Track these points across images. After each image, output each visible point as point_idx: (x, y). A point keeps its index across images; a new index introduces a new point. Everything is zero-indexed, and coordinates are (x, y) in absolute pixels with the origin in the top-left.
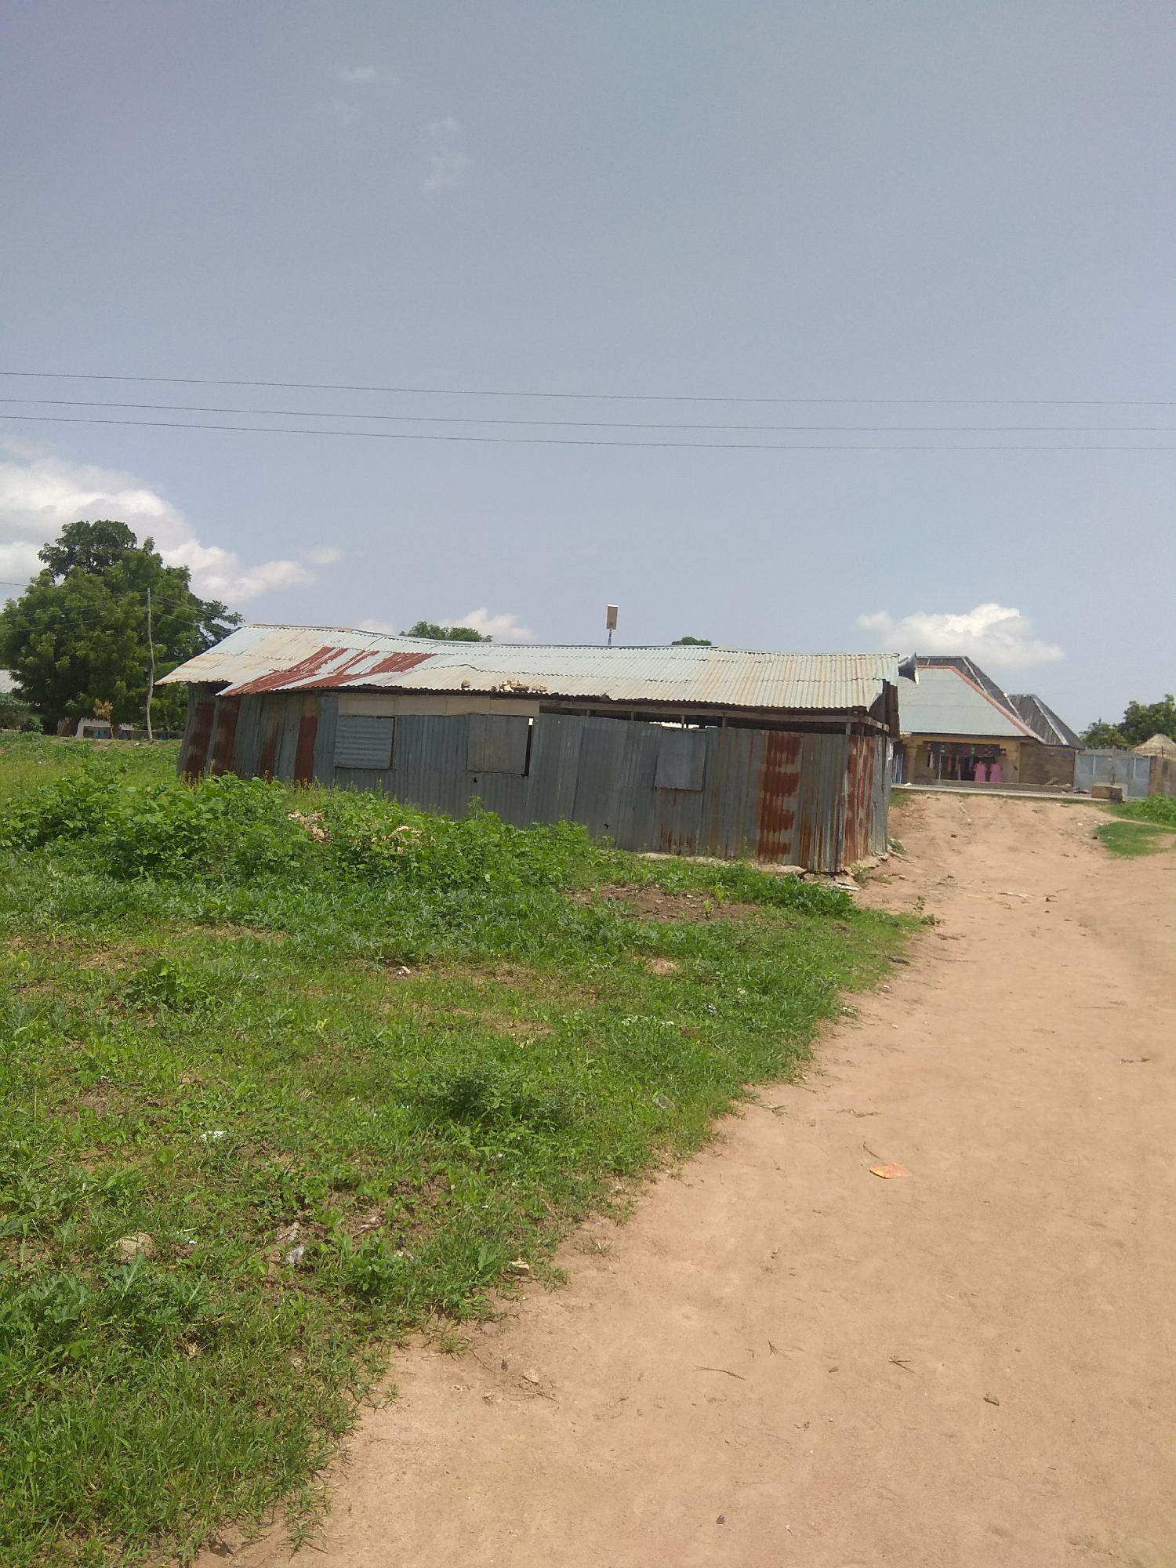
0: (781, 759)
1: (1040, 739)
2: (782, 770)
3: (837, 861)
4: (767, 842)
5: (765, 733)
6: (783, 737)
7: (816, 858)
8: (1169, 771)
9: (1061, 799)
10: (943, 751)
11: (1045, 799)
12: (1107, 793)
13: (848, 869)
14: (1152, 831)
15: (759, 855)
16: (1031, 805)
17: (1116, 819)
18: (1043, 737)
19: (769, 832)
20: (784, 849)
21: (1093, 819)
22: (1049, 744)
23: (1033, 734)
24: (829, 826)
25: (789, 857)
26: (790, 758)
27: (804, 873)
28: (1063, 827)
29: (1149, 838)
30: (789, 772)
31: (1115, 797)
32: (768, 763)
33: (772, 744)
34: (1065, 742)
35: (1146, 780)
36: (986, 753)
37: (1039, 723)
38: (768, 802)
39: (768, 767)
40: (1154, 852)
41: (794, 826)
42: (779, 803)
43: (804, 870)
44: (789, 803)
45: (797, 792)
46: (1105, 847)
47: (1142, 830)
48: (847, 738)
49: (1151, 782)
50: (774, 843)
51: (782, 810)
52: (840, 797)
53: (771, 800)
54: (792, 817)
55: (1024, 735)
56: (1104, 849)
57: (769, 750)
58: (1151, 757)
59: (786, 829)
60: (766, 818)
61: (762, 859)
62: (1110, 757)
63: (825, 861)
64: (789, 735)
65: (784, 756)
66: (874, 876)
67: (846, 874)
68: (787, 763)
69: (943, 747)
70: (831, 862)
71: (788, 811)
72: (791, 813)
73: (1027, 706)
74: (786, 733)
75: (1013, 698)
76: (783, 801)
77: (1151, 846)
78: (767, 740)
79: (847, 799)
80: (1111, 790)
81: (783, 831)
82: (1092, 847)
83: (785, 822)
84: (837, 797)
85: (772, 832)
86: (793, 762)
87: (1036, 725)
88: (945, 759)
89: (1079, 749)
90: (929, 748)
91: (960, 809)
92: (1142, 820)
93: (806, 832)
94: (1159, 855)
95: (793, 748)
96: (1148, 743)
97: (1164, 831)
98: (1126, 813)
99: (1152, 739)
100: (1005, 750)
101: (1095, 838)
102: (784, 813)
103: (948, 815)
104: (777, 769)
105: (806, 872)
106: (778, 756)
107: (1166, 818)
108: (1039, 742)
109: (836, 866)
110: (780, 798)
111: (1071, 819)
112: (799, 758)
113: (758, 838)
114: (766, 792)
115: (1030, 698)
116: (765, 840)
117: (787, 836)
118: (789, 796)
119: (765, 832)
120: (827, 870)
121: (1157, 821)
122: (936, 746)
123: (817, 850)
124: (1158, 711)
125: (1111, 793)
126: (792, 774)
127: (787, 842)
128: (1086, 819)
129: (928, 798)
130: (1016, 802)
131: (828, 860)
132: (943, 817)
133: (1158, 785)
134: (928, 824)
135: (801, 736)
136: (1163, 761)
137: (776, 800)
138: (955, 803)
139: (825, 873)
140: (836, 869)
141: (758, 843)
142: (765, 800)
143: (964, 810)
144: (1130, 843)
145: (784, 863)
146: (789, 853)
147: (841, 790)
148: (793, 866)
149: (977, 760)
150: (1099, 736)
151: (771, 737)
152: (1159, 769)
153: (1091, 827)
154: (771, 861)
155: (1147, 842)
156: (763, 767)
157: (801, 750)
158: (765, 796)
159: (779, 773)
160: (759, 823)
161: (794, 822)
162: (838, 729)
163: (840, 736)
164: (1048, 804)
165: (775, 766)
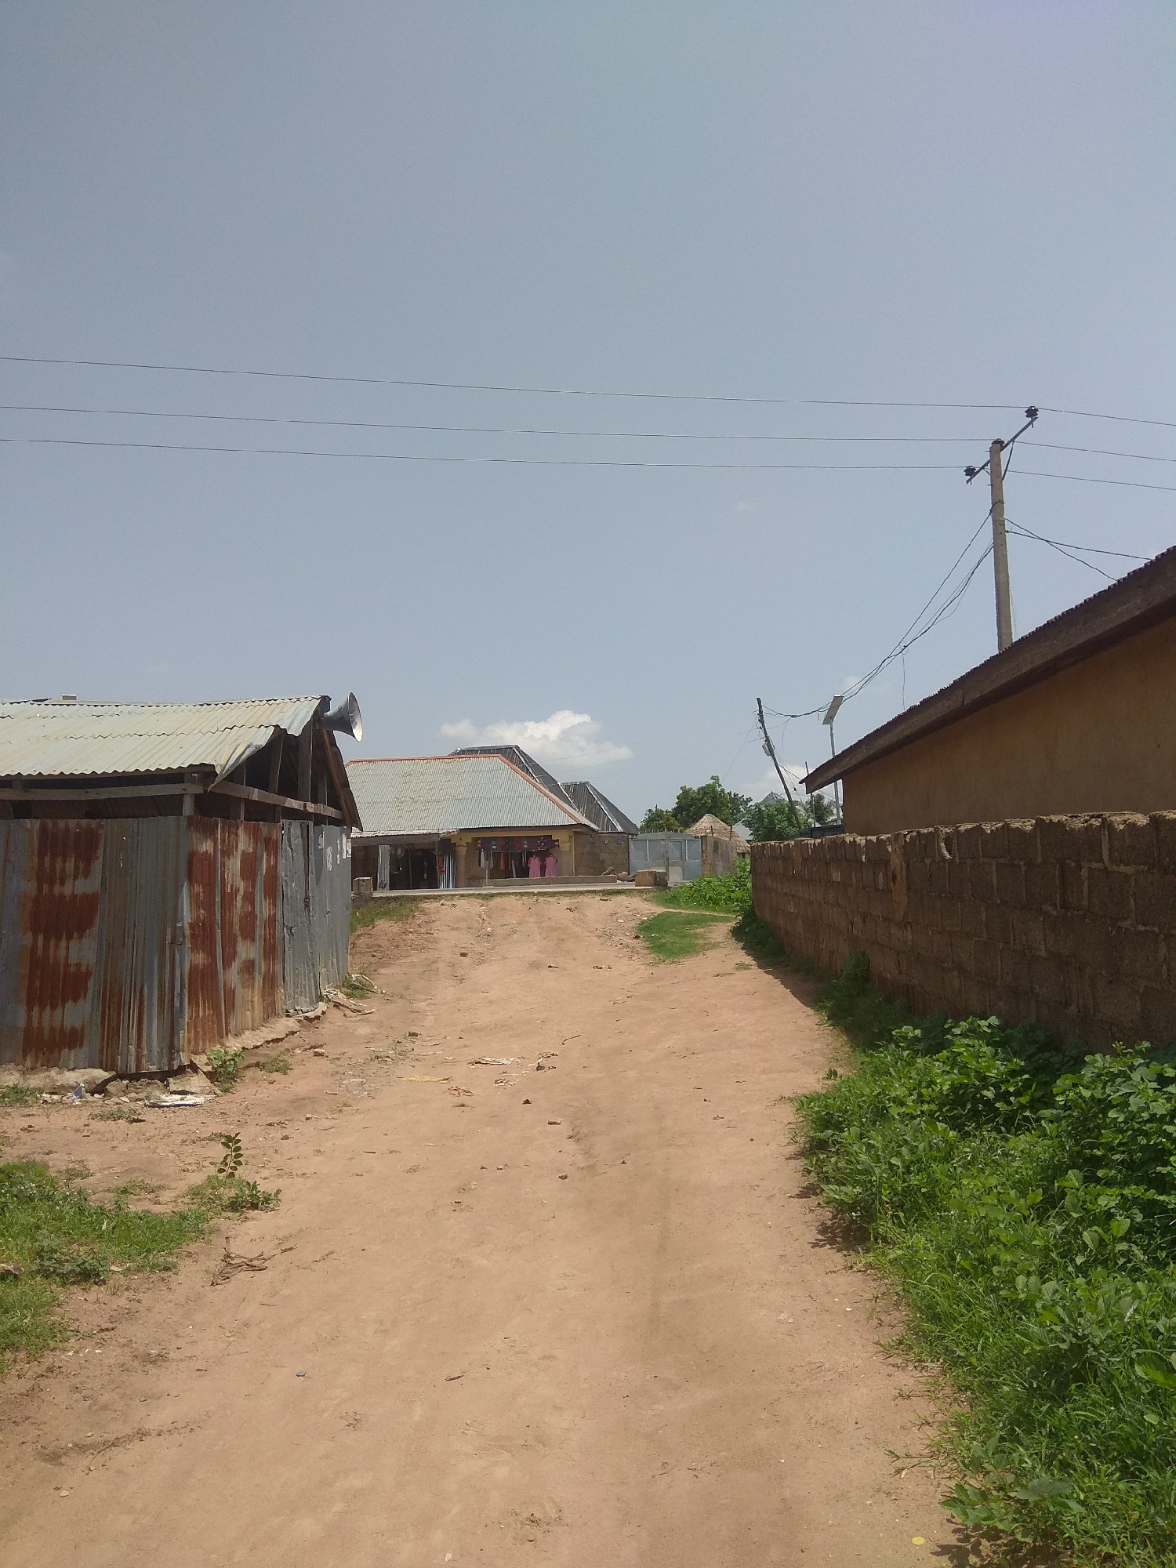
0: (63, 870)
1: (593, 826)
2: (67, 890)
3: (172, 1049)
4: (40, 1028)
5: (32, 825)
6: (67, 829)
7: (132, 1048)
8: (720, 852)
9: (599, 891)
10: (494, 847)
11: (581, 893)
12: (650, 879)
13: (200, 1060)
14: (702, 921)
15: (25, 1056)
16: (565, 901)
17: (660, 910)
18: (599, 827)
19: (42, 1009)
20: (72, 1039)
21: (635, 912)
22: (605, 831)
23: (588, 823)
24: (156, 983)
25: (81, 1053)
26: (81, 866)
27: (107, 1082)
28: (600, 926)
29: (698, 931)
30: (79, 891)
31: (659, 882)
32: (40, 881)
33: (49, 844)
34: (620, 829)
35: (699, 861)
36: (539, 845)
37: (594, 812)
38: (40, 952)
39: (40, 889)
40: (704, 948)
41: (90, 993)
42: (62, 952)
43: (106, 1075)
44: (82, 952)
45: (95, 929)
46: (648, 948)
47: (690, 922)
48: (184, 823)
49: (704, 862)
50: (52, 1029)
51: (67, 965)
52: (175, 928)
53: (46, 947)
54: (88, 974)
55: (575, 823)
56: (646, 951)
57: (41, 855)
58: (701, 837)
59: (75, 1000)
60: (37, 985)
61: (28, 1063)
62: (663, 840)
63: (150, 1051)
64: (78, 825)
65: (70, 865)
66: (262, 1060)
67: (194, 1068)
68: (75, 877)
69: (494, 843)
70: (161, 1053)
71: (79, 965)
72: (84, 969)
73: (580, 794)
74: (72, 823)
75: (567, 787)
76: (68, 948)
77: (701, 942)
78: (35, 835)
79: (188, 932)
80: (655, 875)
81: (69, 1005)
82: (633, 950)
83: (73, 985)
84: (169, 931)
85: (48, 1010)
86: (87, 873)
87: (591, 812)
88: (496, 856)
89: (632, 835)
90: (479, 845)
91: (480, 916)
92: (691, 908)
93: (112, 1003)
94: (710, 953)
95: (85, 849)
96: (698, 824)
97: (715, 919)
98: (673, 900)
99: (702, 820)
100: (558, 840)
101: (637, 937)
102: (72, 969)
103: (463, 925)
104: (57, 889)
105: (113, 1079)
106: (59, 865)
107: (716, 903)
108: (593, 830)
109: (171, 1059)
110: (63, 943)
111: (612, 915)
112: (97, 866)
113: (22, 1022)
114: (35, 933)
115: (584, 785)
116: (35, 1025)
117: (77, 1013)
118: (81, 937)
119: (36, 1009)
120: (154, 1068)
121: (707, 907)
122: (487, 841)
123: (134, 1033)
124: (706, 794)
125: (655, 878)
126: (85, 896)
127: (78, 1026)
128: (627, 913)
129: (442, 905)
130: (550, 899)
131: (156, 1049)
132: (456, 929)
133: (711, 865)
134: (435, 941)
135: (100, 826)
136: (713, 840)
137: (57, 947)
138: (474, 907)
139: (151, 1076)
140: (170, 1065)
141: (21, 1034)
142: (34, 949)
143: (485, 917)
144: (677, 939)
145: (72, 1067)
146: (81, 1046)
147: (176, 916)
148: (89, 1070)
149: (530, 855)
150: (656, 821)
151: (43, 830)
152: (710, 849)
153: (633, 924)
154: (49, 1064)
155: (696, 936)
156: (31, 887)
157: (100, 852)
158: (35, 940)
159: (62, 896)
160: (23, 995)
161: (90, 984)
162: (169, 806)
163: (171, 819)
164: (586, 899)
165: (52, 884)
